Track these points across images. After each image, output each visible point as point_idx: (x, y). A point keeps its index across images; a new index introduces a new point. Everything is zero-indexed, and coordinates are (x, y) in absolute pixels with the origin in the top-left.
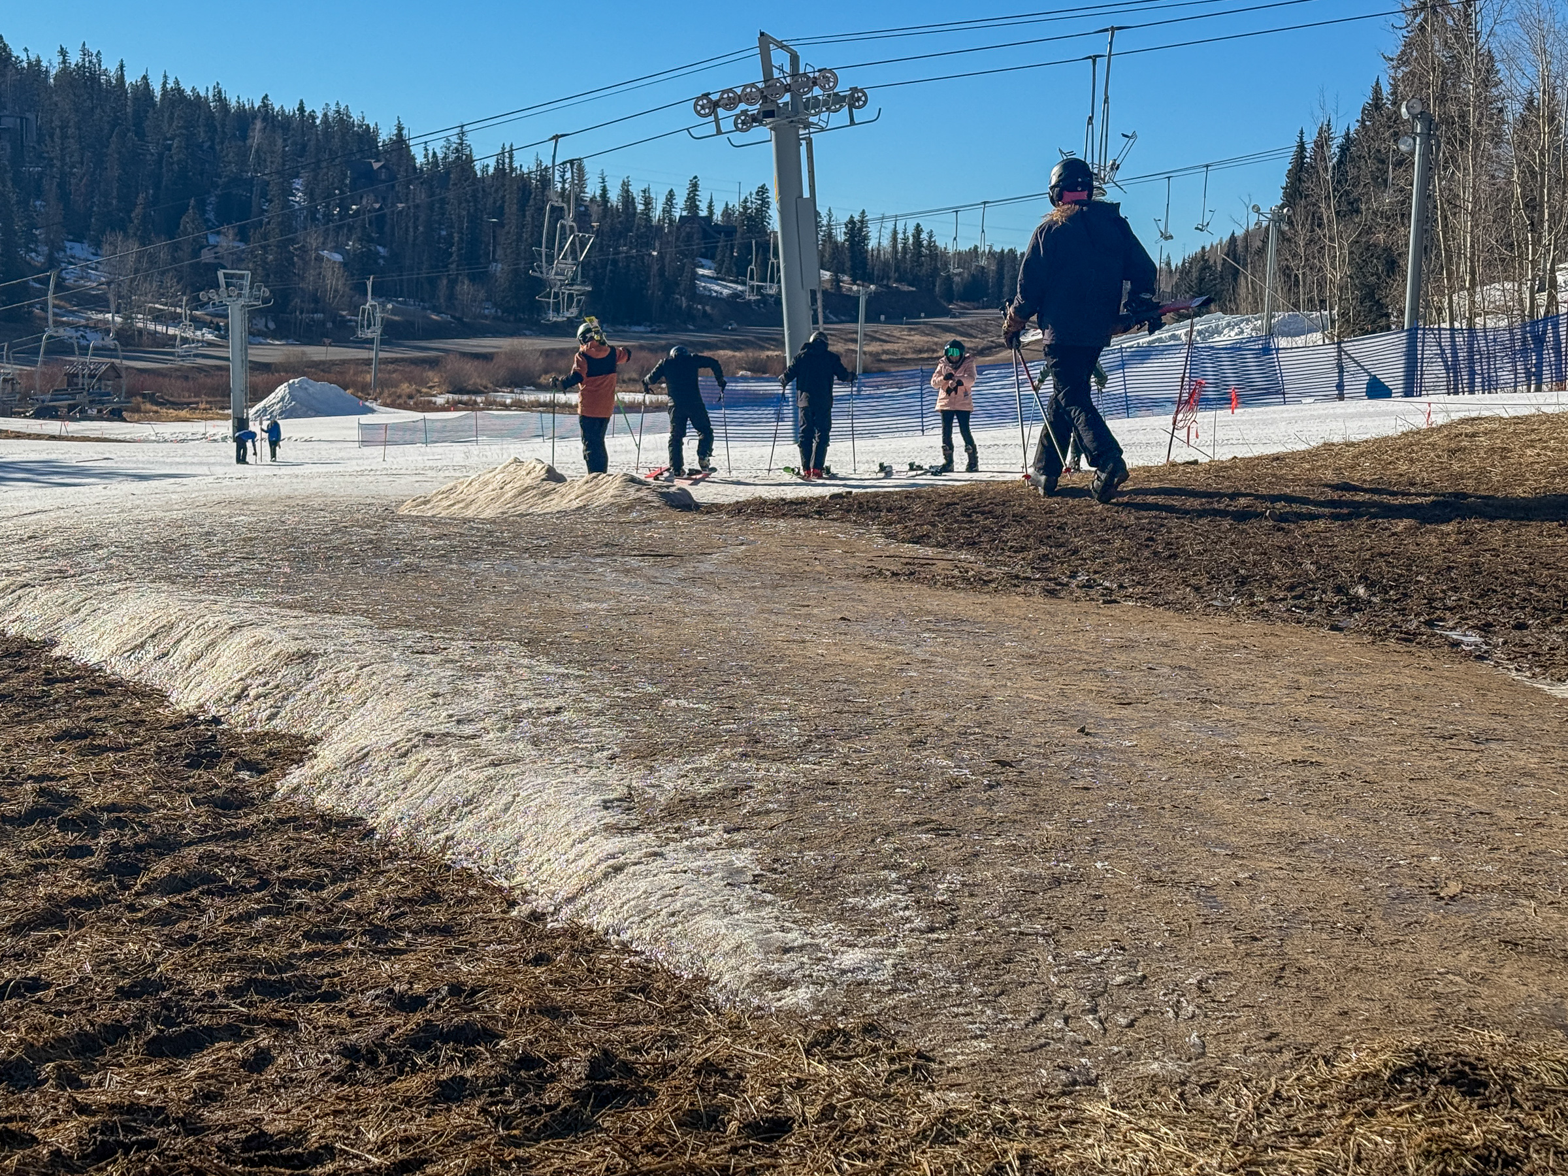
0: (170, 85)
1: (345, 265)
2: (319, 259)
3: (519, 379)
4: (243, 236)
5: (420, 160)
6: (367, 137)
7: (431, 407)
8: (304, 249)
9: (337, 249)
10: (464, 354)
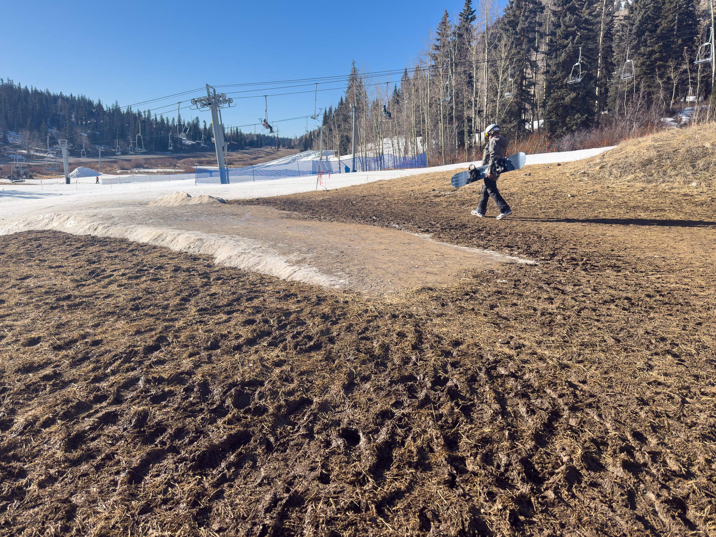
0: (34, 89)
1: (88, 137)
2: (81, 135)
3: (138, 166)
4: (59, 129)
5: (105, 109)
6: (90, 103)
7: (116, 174)
8: (76, 133)
9: (85, 132)
10: (123, 160)
